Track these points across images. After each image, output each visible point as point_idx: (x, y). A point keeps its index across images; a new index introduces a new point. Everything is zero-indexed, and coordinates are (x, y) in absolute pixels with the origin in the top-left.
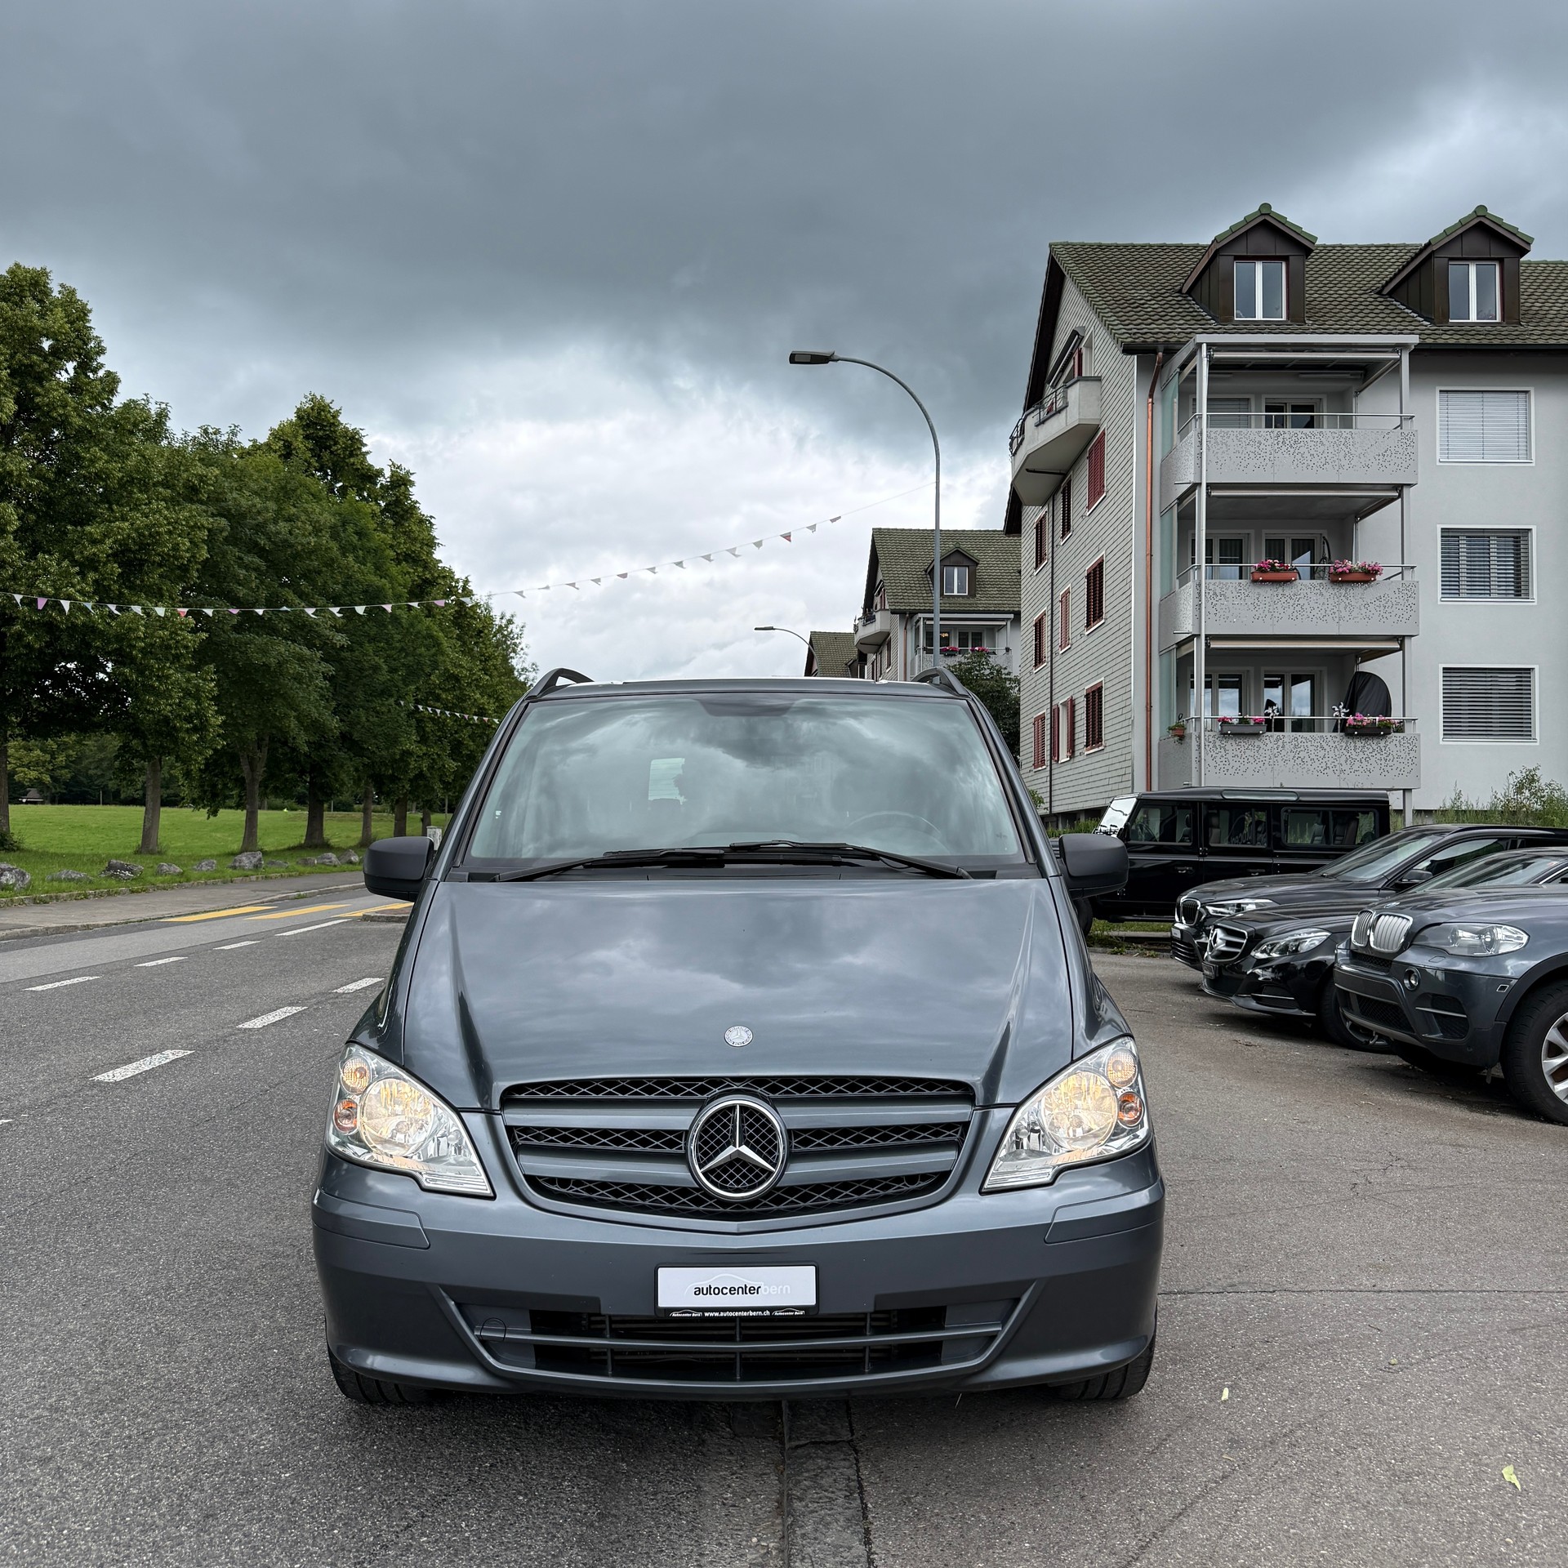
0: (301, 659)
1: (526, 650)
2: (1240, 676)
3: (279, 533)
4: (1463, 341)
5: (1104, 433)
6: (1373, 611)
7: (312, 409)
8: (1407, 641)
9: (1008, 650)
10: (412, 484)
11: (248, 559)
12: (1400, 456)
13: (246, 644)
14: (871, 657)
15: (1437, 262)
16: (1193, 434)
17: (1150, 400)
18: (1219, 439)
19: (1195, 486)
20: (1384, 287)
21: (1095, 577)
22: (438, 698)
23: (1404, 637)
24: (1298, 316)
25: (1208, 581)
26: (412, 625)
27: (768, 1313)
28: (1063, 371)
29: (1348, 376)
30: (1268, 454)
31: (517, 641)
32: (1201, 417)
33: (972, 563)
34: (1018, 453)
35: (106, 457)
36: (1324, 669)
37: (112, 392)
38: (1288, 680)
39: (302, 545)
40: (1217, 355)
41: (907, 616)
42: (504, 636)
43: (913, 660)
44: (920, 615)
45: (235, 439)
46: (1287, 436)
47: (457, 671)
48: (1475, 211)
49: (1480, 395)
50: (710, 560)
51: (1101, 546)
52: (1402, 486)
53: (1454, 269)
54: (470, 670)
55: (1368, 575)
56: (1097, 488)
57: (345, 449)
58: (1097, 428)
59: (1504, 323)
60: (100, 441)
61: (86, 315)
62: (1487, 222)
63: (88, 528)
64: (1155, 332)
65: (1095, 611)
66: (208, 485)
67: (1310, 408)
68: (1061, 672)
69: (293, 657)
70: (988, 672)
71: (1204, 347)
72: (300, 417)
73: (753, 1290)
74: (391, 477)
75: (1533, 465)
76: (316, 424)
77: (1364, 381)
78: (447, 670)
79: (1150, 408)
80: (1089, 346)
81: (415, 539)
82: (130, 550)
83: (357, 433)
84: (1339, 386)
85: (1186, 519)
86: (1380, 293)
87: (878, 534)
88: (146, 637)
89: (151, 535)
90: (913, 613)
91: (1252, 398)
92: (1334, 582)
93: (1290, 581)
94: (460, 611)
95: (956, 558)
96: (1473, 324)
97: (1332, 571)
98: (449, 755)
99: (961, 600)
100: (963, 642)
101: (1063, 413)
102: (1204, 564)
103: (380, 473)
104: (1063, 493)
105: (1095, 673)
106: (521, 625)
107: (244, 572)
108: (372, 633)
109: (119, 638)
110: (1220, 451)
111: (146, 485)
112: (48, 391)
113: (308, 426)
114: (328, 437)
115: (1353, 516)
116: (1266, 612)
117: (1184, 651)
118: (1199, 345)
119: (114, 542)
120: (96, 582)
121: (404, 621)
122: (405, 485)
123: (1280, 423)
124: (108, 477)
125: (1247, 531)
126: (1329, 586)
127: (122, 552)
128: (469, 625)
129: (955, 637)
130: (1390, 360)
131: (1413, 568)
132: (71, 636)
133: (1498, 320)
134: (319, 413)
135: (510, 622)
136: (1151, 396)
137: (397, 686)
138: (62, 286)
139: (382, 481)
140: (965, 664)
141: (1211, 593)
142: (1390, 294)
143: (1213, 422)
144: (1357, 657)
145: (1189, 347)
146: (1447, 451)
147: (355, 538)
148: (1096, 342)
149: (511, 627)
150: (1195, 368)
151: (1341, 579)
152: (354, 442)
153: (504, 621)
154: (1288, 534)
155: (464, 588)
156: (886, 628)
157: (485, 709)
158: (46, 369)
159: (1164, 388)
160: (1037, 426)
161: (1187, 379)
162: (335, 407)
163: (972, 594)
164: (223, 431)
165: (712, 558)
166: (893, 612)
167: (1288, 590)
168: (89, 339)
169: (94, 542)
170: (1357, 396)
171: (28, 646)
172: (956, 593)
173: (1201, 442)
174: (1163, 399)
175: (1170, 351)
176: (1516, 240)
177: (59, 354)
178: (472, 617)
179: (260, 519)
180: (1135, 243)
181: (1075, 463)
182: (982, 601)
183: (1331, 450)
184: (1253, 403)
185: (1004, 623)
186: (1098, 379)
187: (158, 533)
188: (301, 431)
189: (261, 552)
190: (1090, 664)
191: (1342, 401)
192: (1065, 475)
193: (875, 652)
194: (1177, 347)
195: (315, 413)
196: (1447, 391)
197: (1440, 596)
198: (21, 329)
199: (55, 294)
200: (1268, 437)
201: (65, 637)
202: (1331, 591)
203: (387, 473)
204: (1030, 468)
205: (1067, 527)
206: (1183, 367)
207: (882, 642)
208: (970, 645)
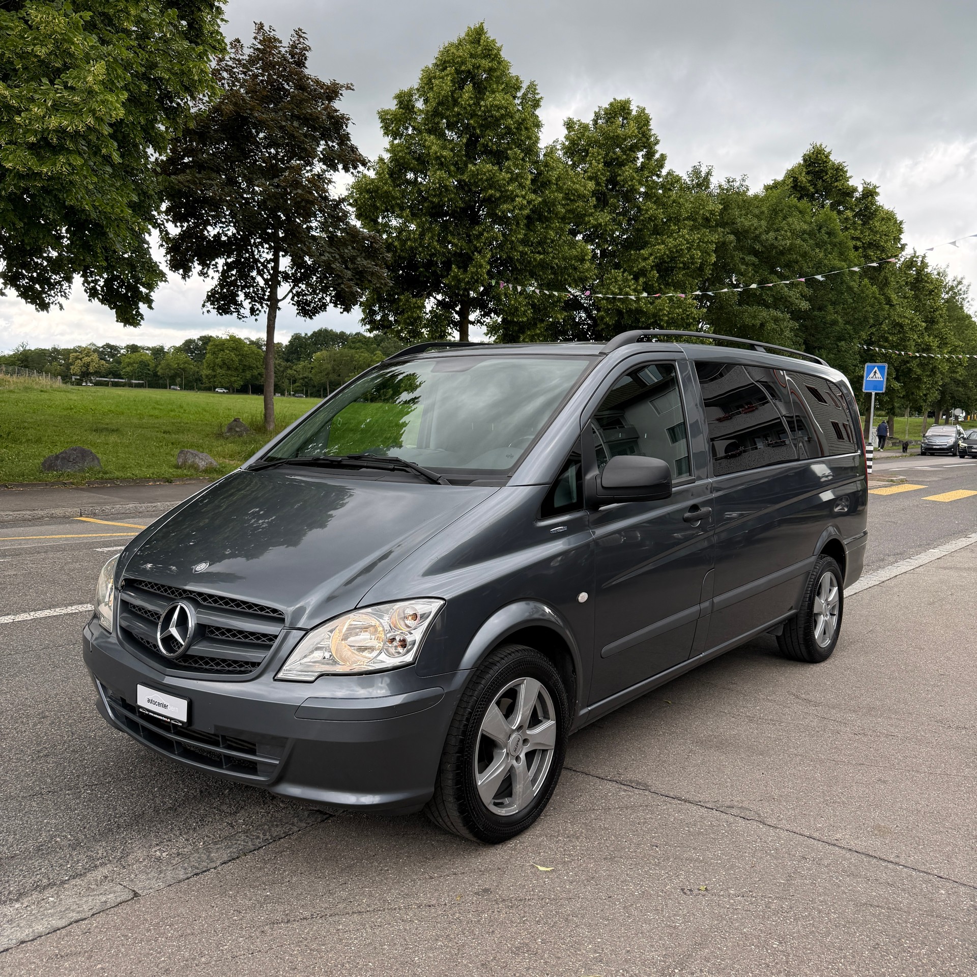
0: (776, 320)
1: (971, 302)
3: (767, 240)
7: (813, 153)
10: (877, 194)
11: (747, 258)
13: (743, 312)
22: (886, 340)
26: (863, 292)
31: (965, 296)
35: (655, 207)
37: (662, 166)
39: (782, 246)
42: (955, 293)
45: (744, 183)
47: (901, 321)
54: (912, 320)
57: (831, 177)
60: (652, 198)
61: (648, 122)
63: (642, 251)
66: (716, 216)
69: (772, 319)
72: (805, 160)
73: (165, 706)
74: (863, 191)
76: (815, 163)
78: (895, 320)
81: (877, 232)
82: (665, 262)
83: (841, 165)
88: (669, 314)
89: (677, 251)
94: (918, 278)
98: (895, 378)
103: (855, 190)
106: (967, 284)
107: (744, 267)
108: (833, 299)
109: (655, 315)
111: (679, 221)
112: (624, 172)
113: (809, 165)
114: (822, 171)
119: (656, 258)
120: (645, 283)
121: (855, 289)
122: (872, 195)
124: (656, 219)
127: (661, 263)
128: (924, 287)
132: (629, 316)
134: (817, 156)
135: (960, 283)
137: (849, 334)
138: (638, 107)
139: (857, 195)
147: (826, 237)
149: (960, 287)
152: (839, 172)
153: (955, 283)
155: (922, 262)
157: (930, 345)
158: (625, 159)
162: (827, 150)
164: (737, 180)
168: (650, 136)
169: (645, 259)
171: (606, 324)
177: (634, 148)
178: (926, 282)
179: (757, 232)
187: (681, 250)
188: (805, 170)
189: (756, 253)
195: (814, 156)
198: (612, 138)
199: (634, 113)
201: (626, 316)
203: (860, 189)
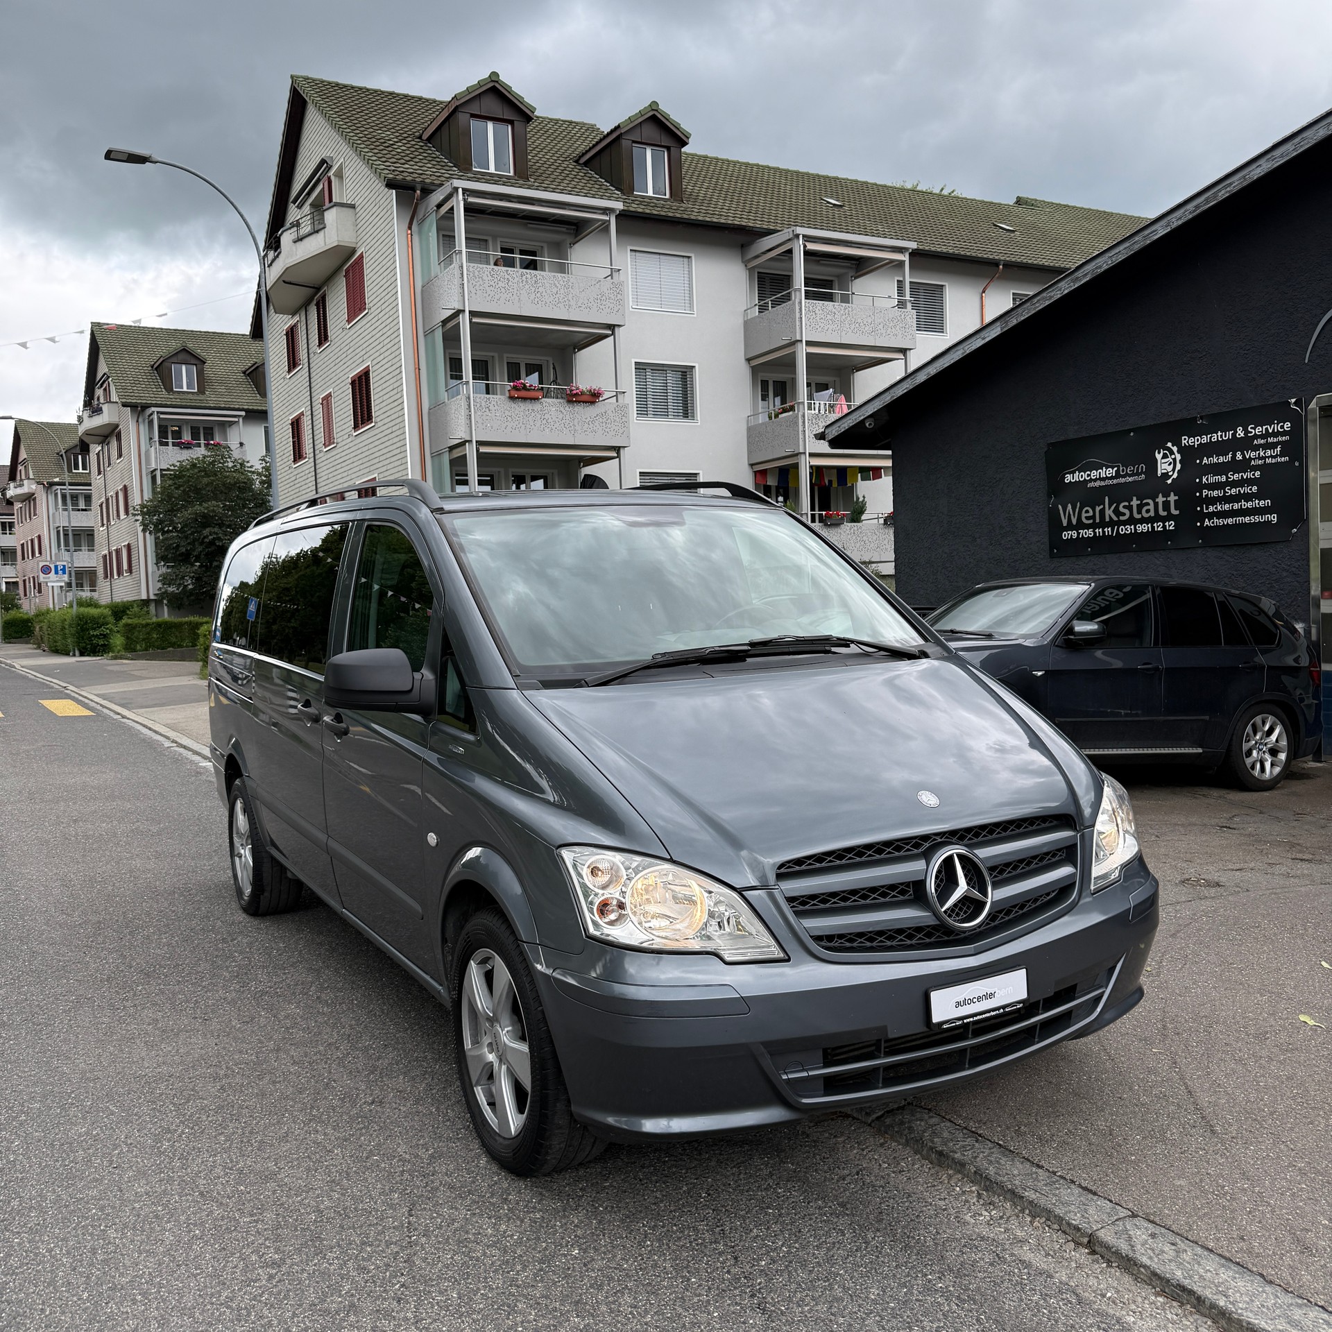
2: (492, 476)
4: (648, 211)
5: (361, 256)
6: (598, 426)
8: (622, 450)
9: (241, 444)
12: (612, 301)
14: (95, 449)
15: (625, 143)
16: (455, 265)
17: (409, 232)
18: (477, 273)
19: (459, 312)
20: (580, 157)
21: (361, 385)
23: (619, 447)
24: (523, 173)
25: (475, 395)
27: (1002, 1010)
28: (309, 194)
29: (564, 230)
30: (515, 290)
32: (460, 252)
33: (197, 361)
34: (273, 264)
36: (555, 472)
38: (528, 479)
40: (471, 200)
41: (138, 409)
43: (147, 452)
44: (153, 409)
46: (529, 276)
48: (650, 105)
49: (657, 256)
50: (26, 348)
51: (365, 357)
52: (614, 326)
53: (636, 149)
55: (593, 397)
56: (356, 305)
58: (354, 251)
59: (672, 200)
62: (659, 116)
64: (408, 171)
65: (363, 414)
67: (534, 253)
68: (325, 468)
70: (230, 465)
71: (460, 191)
73: (991, 995)
75: (695, 316)
77: (576, 237)
79: (410, 239)
80: (340, 175)
84: (557, 237)
85: (451, 338)
86: (577, 162)
87: (96, 326)
90: (145, 407)
91: (490, 239)
92: (570, 401)
93: (537, 399)
95: (182, 356)
96: (651, 198)
97: (569, 392)
99: (190, 396)
100: (195, 435)
101: (321, 233)
102: (471, 381)
104: (317, 305)
105: (368, 470)
110: (478, 284)
115: (572, 348)
116: (521, 424)
117: (457, 453)
118: (456, 189)
123: (510, 263)
125: (492, 354)
126: (566, 404)
129: (187, 430)
130: (598, 220)
131: (624, 393)
133: (668, 196)
136: (410, 228)
140: (210, 456)
141: (478, 405)
142: (586, 164)
143: (471, 258)
144: (580, 462)
145: (446, 189)
146: (637, 301)
148: (347, 173)
150: (452, 209)
151: (576, 399)
154: (523, 359)
156: (115, 420)
159: (421, 223)
160: (295, 242)
161: (443, 217)
163: (201, 390)
165: (28, 345)
166: (124, 405)
167: (536, 406)
170: (571, 247)
172: (185, 389)
173: (462, 274)
174: (420, 233)
175: (427, 191)
176: (679, 134)
180: (354, 84)
181: (330, 278)
182: (210, 397)
183: (562, 291)
184: (490, 243)
185: (236, 420)
186: (353, 207)
190: (360, 462)
191: (560, 250)
192: (318, 289)
193: (102, 443)
194: (433, 188)
196: (635, 251)
197: (636, 415)
200: (514, 276)
202: (567, 408)
204: (286, 280)
205: (323, 337)
206: (439, 206)
207: (110, 434)
208: (202, 438)
